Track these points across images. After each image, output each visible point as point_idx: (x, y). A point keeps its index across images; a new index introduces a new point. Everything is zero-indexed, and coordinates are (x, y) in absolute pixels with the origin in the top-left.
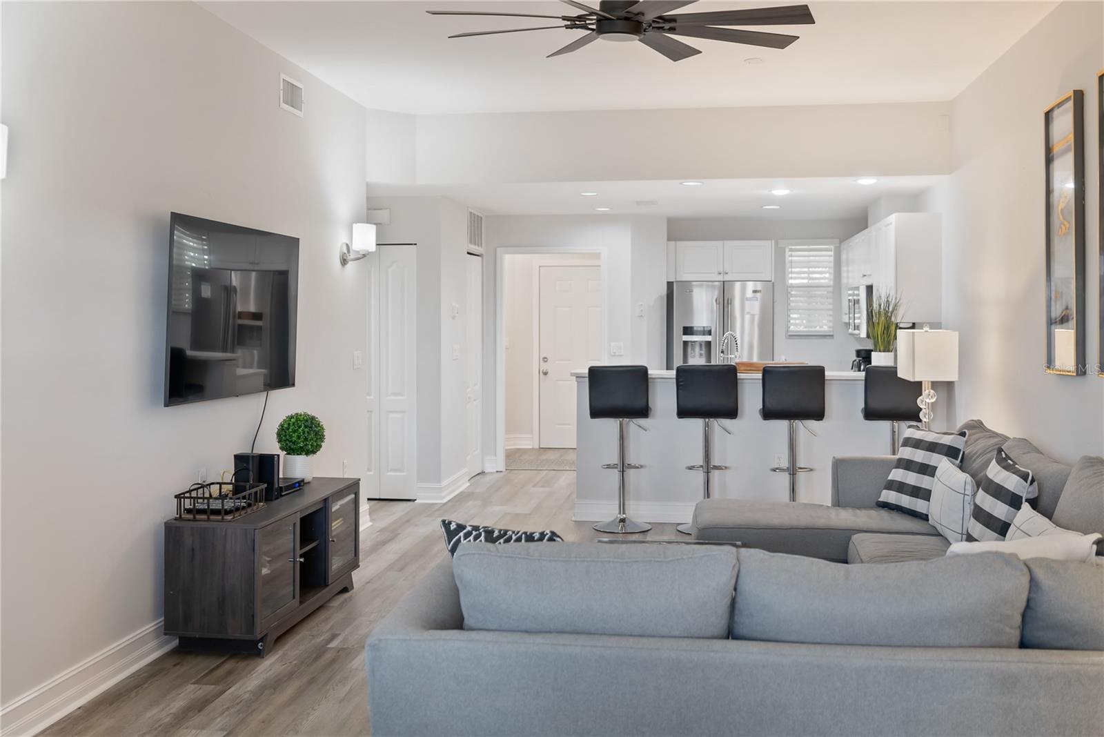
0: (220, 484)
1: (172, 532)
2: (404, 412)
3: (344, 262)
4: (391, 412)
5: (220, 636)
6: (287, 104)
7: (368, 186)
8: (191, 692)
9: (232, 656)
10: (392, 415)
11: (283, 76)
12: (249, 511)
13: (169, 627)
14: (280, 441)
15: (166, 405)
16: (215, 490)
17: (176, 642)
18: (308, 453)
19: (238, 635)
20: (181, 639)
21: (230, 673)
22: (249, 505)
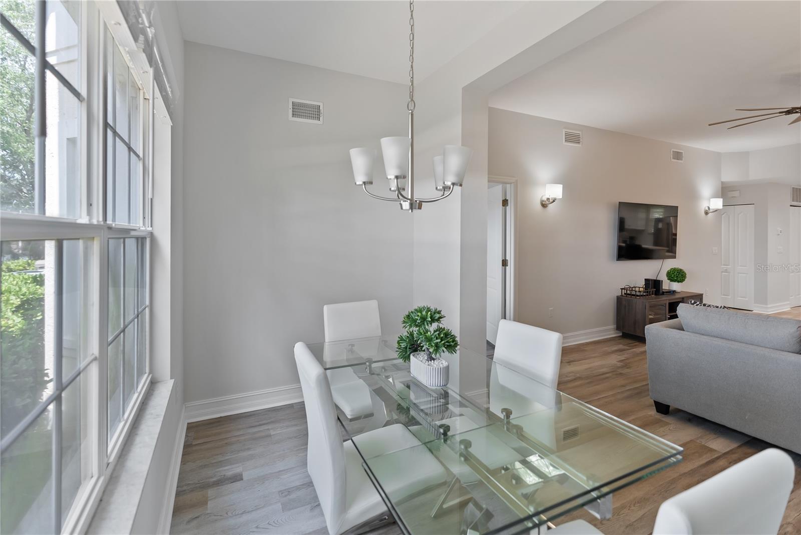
0: (639, 288)
1: (619, 299)
2: (747, 274)
3: (706, 213)
4: (741, 273)
5: (634, 334)
6: (675, 159)
7: (722, 182)
8: (621, 347)
9: (638, 342)
10: (740, 275)
11: (672, 150)
12: (647, 297)
13: (618, 328)
14: (667, 277)
15: (617, 260)
16: (637, 289)
17: (621, 334)
18: (678, 282)
19: (639, 335)
20: (623, 333)
21: (636, 345)
22: (647, 295)
